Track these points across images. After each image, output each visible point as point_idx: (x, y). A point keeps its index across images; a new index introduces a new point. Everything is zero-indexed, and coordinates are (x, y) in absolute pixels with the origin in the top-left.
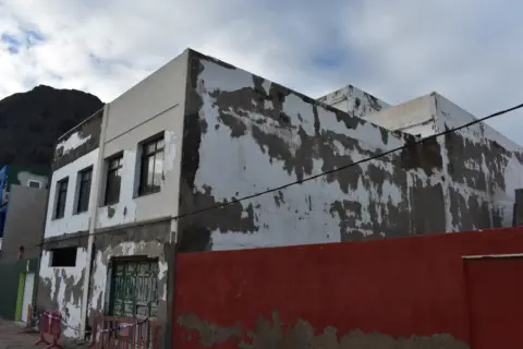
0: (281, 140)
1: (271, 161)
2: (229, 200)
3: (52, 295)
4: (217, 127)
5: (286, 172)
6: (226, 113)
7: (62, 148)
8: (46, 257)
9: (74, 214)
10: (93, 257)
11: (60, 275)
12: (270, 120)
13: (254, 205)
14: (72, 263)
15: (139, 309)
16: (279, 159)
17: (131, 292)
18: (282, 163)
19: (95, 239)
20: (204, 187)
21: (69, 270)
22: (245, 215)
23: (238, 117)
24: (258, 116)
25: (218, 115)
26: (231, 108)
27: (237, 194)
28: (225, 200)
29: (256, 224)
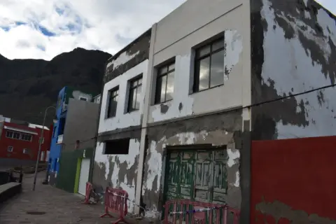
0: (318, 47)
1: (313, 64)
2: (287, 95)
3: (106, 176)
4: (275, 27)
5: (323, 75)
6: (279, 16)
7: (113, 65)
8: (100, 147)
9: (125, 113)
10: (147, 146)
11: (113, 160)
12: (310, 29)
13: (305, 101)
14: (126, 151)
15: (197, 193)
16: (318, 63)
17: (187, 177)
18: (320, 67)
19: (148, 131)
20: (269, 80)
21: (122, 157)
22: (299, 110)
23: (288, 21)
24: (302, 24)
25: (274, 17)
26: (282, 13)
27: (292, 89)
28: (285, 94)
29: (307, 119)
